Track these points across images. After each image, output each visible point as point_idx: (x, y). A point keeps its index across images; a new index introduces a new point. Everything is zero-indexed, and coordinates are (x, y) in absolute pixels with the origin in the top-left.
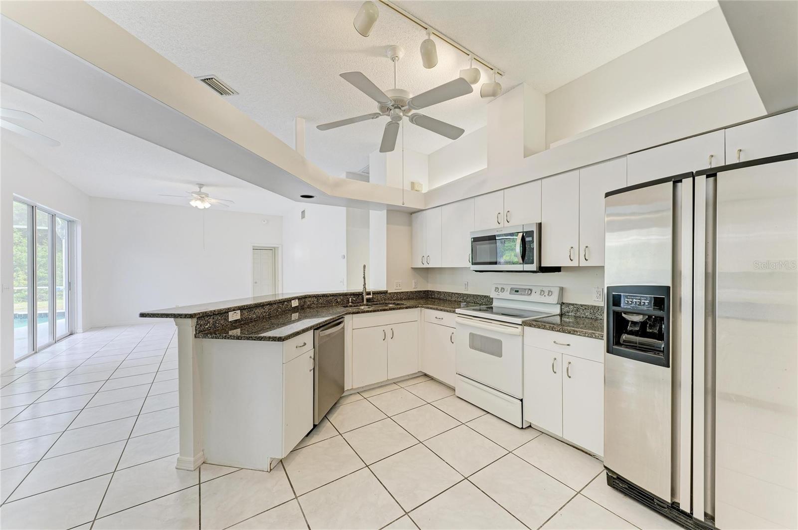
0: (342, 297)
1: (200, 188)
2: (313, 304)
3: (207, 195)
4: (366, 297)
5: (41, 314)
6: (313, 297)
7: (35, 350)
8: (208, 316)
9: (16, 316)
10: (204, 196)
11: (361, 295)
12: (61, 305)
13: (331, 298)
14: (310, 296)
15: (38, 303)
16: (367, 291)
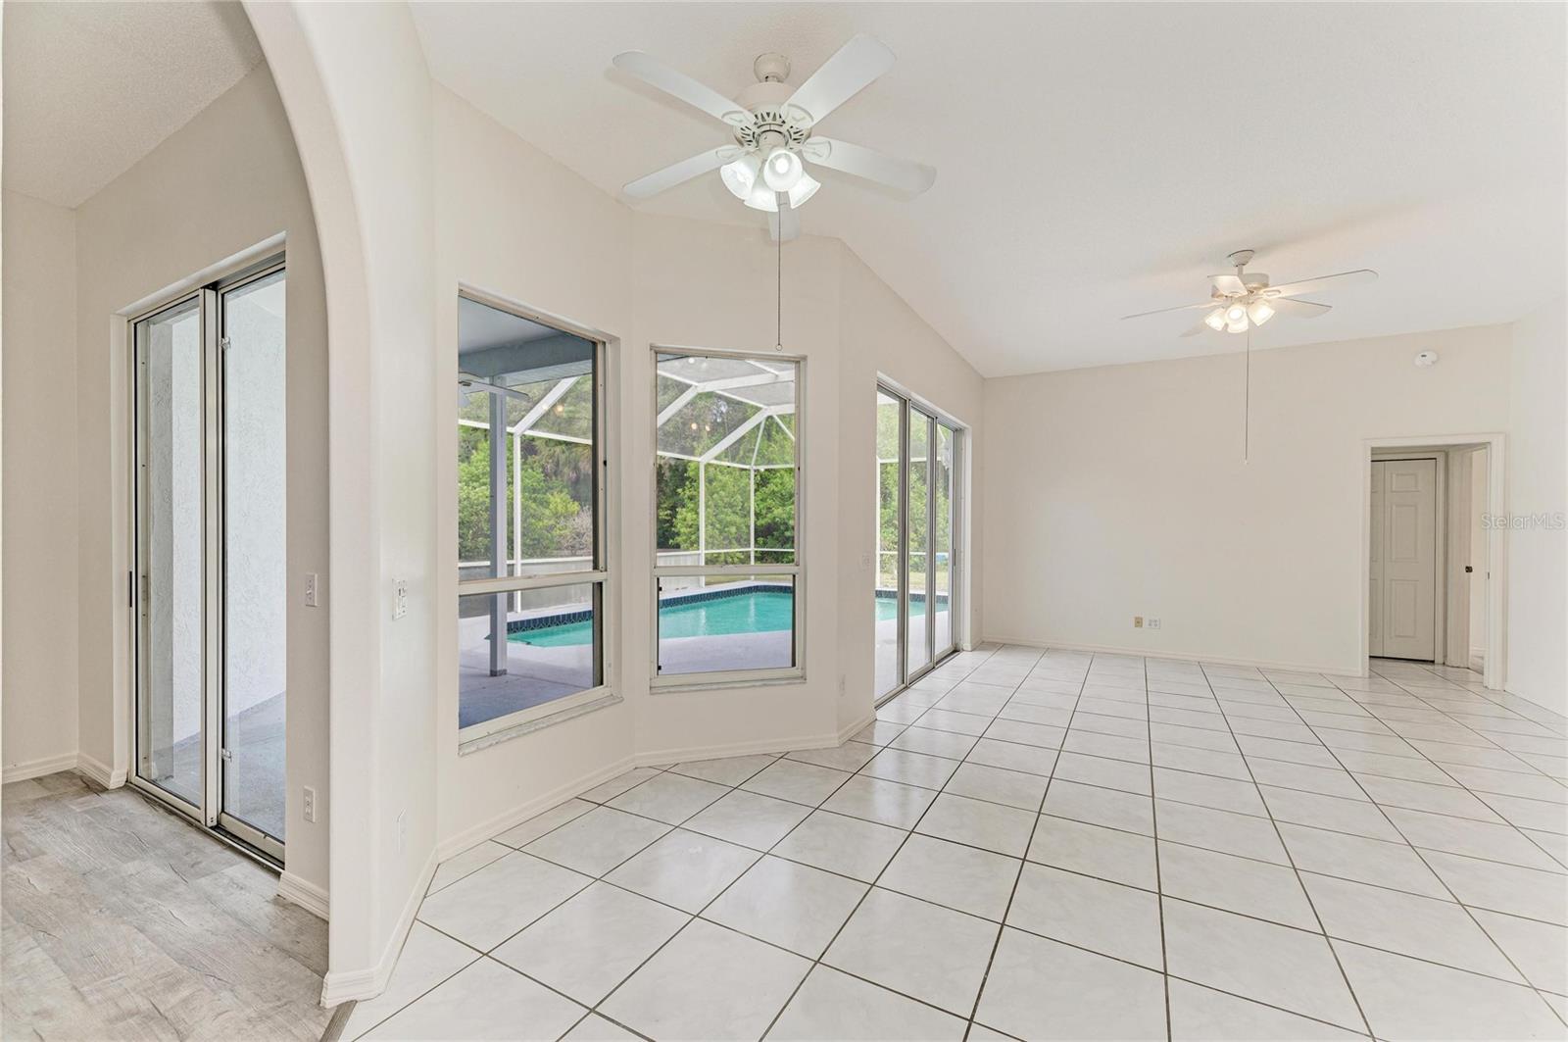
5: (914, 595)
7: (906, 683)
9: (879, 594)
12: (943, 579)
15: (911, 574)
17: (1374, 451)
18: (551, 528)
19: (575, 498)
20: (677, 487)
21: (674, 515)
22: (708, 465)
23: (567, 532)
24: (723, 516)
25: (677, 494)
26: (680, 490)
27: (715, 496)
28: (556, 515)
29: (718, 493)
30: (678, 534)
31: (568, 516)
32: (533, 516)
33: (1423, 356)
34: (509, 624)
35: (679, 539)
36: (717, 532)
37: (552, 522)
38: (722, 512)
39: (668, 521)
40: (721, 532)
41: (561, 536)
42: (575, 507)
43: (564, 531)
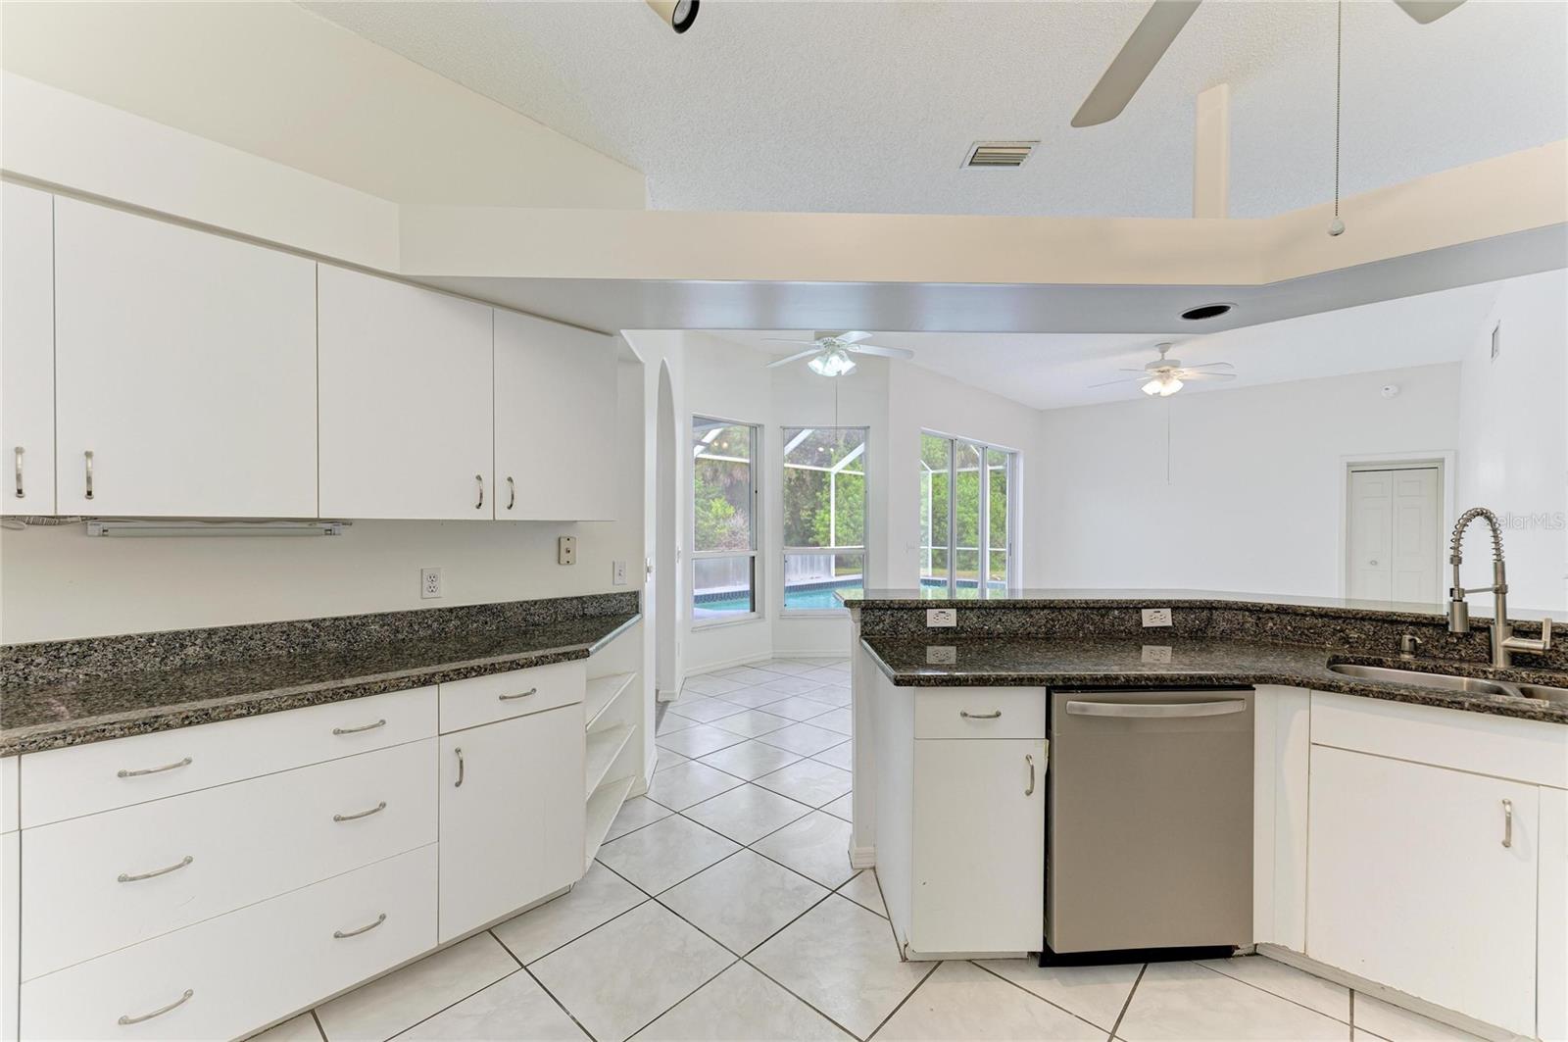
0: (1368, 626)
1: (1163, 352)
2: (1242, 630)
3: (1175, 364)
4: (1503, 641)
6: (1241, 609)
8: (880, 609)
10: (1167, 368)
11: (1481, 630)
13: (1320, 622)
14: (1228, 607)
16: (1508, 617)
17: (1349, 465)
18: (714, 527)
19: (732, 502)
20: (816, 491)
21: (814, 515)
22: (839, 475)
23: (725, 531)
24: (857, 517)
25: (817, 497)
26: (818, 494)
27: (850, 498)
28: (717, 518)
29: (852, 496)
30: (818, 533)
31: (726, 518)
32: (702, 518)
33: (1387, 389)
34: (696, 597)
35: (818, 538)
36: (852, 531)
37: (714, 523)
38: (856, 513)
39: (810, 521)
40: (855, 531)
41: (720, 534)
42: (731, 510)
43: (723, 530)
